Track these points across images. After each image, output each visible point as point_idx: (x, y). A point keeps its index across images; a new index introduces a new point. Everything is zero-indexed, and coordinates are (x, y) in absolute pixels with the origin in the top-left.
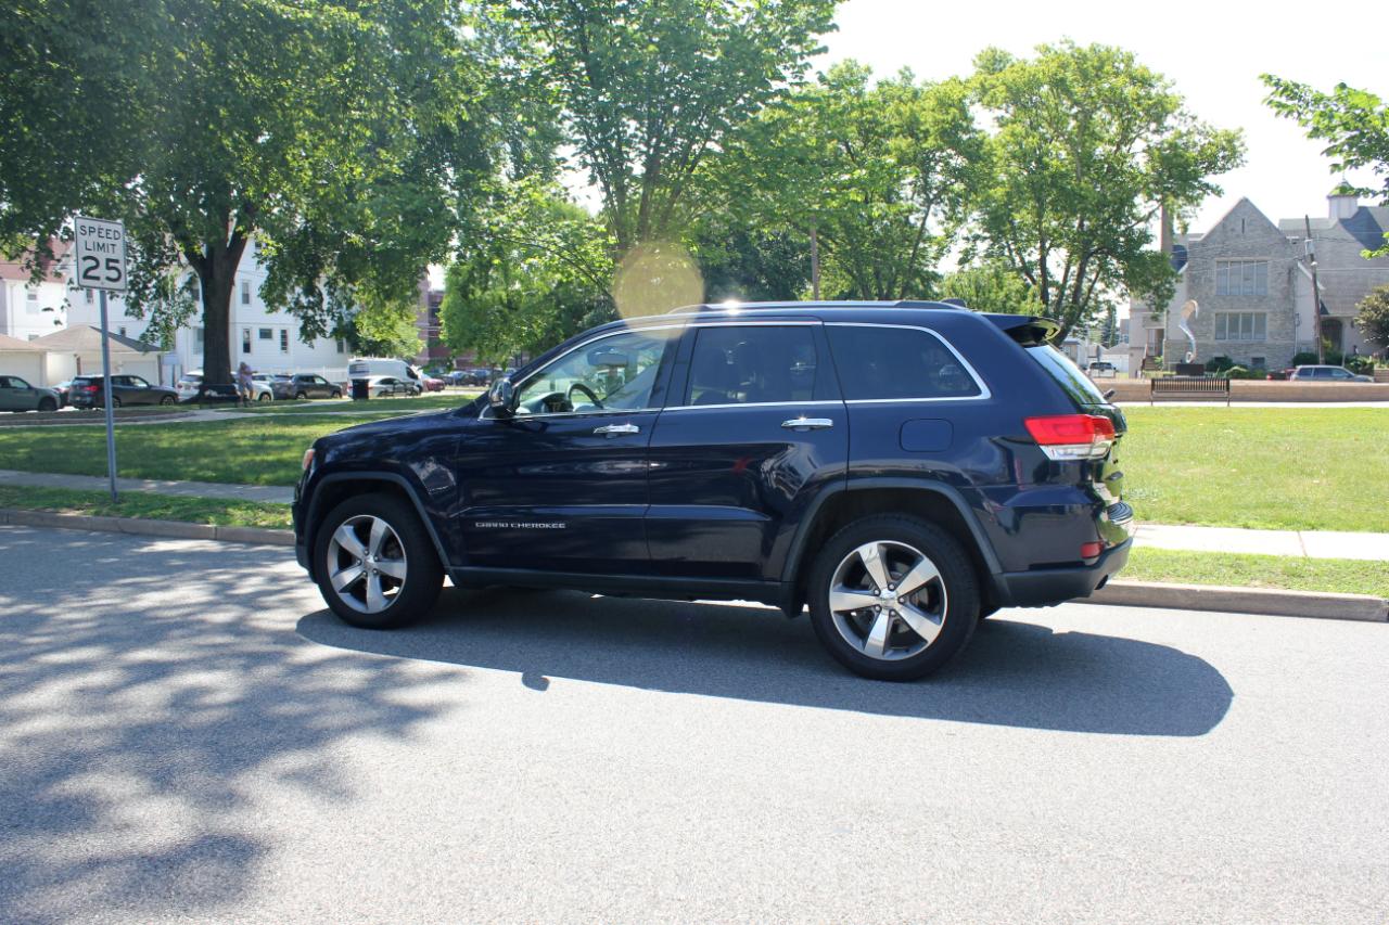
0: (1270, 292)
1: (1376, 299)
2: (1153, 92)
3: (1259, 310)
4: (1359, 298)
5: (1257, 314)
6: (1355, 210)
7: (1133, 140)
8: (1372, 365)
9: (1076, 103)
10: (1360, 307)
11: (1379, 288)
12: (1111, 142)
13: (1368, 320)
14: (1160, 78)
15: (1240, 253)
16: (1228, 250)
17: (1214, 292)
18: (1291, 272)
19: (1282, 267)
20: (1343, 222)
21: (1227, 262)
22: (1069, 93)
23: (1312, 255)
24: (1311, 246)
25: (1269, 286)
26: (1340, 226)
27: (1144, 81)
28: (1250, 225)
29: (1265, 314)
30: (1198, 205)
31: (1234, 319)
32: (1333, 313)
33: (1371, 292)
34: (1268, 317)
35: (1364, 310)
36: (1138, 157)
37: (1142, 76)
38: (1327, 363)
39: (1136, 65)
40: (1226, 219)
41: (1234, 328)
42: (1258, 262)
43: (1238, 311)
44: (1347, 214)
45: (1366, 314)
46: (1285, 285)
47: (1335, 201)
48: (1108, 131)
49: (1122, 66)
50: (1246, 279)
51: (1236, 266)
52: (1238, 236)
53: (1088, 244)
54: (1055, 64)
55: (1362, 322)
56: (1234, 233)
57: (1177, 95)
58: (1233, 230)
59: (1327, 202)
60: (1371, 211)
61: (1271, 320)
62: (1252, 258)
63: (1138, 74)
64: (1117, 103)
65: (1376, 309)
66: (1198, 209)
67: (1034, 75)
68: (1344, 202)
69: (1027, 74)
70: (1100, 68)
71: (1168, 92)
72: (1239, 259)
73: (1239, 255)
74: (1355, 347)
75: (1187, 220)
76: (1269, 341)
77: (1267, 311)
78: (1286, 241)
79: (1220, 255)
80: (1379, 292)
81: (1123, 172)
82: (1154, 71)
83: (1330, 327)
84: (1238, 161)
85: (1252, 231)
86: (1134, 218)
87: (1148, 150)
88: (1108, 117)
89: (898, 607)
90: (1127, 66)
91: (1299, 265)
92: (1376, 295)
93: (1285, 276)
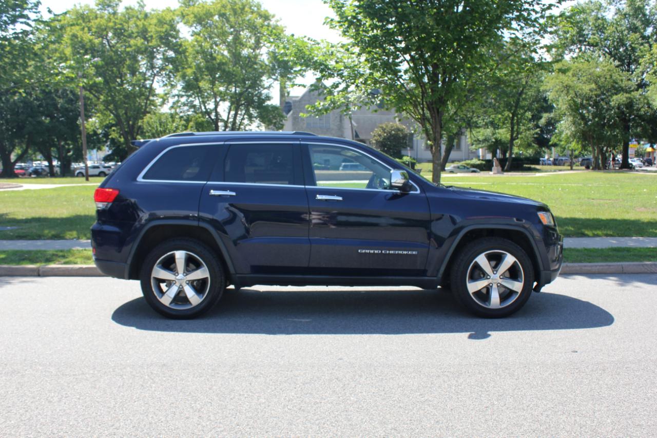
0: (331, 126)
2: (271, 23)
4: (372, 130)
7: (261, 47)
9: (231, 27)
10: (373, 134)
11: (380, 125)
12: (250, 47)
13: (376, 140)
14: (273, 16)
17: (305, 125)
18: (341, 117)
22: (228, 21)
25: (330, 123)
27: (266, 17)
33: (377, 127)
35: (375, 136)
36: (264, 55)
37: (265, 15)
39: (262, 9)
45: (376, 138)
46: (338, 123)
48: (249, 42)
49: (255, 9)
52: (316, 98)
53: (240, 100)
54: (219, 5)
55: (374, 142)
56: (314, 96)
57: (283, 26)
63: (262, 13)
64: (253, 28)
65: (380, 135)
67: (209, 10)
69: (205, 10)
70: (243, 9)
71: (279, 24)
80: (382, 127)
81: (256, 63)
82: (271, 12)
86: (262, 87)
87: (268, 53)
88: (249, 35)
90: (258, 9)
92: (381, 129)
93: (338, 118)
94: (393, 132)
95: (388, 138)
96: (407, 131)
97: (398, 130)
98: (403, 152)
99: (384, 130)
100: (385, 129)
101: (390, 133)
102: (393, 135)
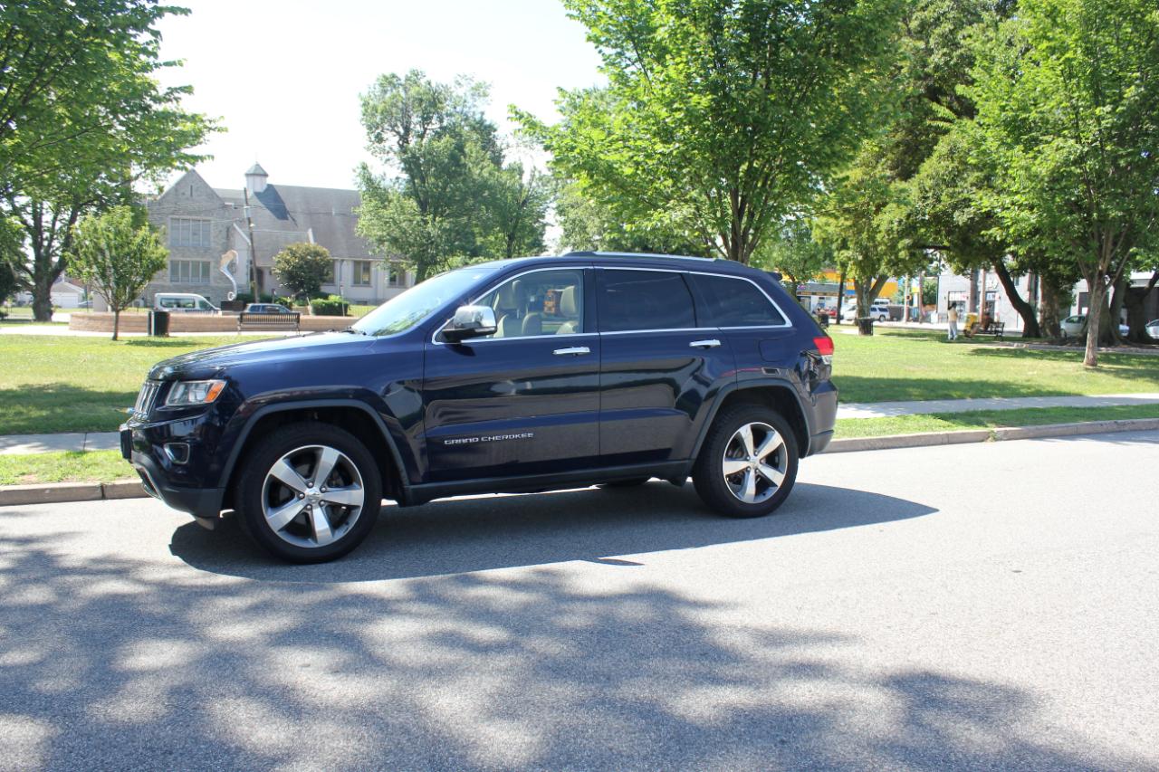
0: (213, 245)
1: (288, 255)
3: (205, 260)
4: (275, 253)
5: (203, 263)
6: (265, 187)
8: (291, 304)
10: (276, 260)
11: (289, 246)
13: (283, 270)
15: (190, 213)
16: (180, 209)
17: (169, 243)
18: (229, 232)
19: (222, 226)
20: (257, 194)
21: (178, 219)
23: (249, 219)
24: (249, 211)
25: (212, 239)
26: (255, 197)
28: (197, 190)
29: (209, 263)
30: (169, 171)
31: (185, 265)
32: (259, 264)
33: (283, 249)
34: (212, 265)
35: (279, 262)
38: (261, 302)
40: (178, 184)
41: (185, 274)
42: (204, 221)
43: (188, 259)
44: (261, 189)
45: (281, 266)
46: (224, 241)
47: (251, 178)
50: (194, 234)
51: (186, 224)
52: (187, 199)
55: (278, 271)
56: (185, 197)
58: (183, 194)
59: (245, 178)
60: (277, 190)
61: (214, 267)
62: (199, 218)
65: (288, 262)
66: (169, 174)
68: (258, 179)
72: (188, 217)
73: (188, 214)
74: (273, 290)
75: (162, 184)
76: (213, 283)
77: (211, 260)
78: (225, 207)
79: (173, 214)
80: (289, 249)
83: (257, 274)
84: (202, 139)
85: (199, 196)
89: (760, 467)
91: (235, 225)
92: (287, 251)
93: (224, 234)
94: (309, 257)
95: (301, 267)
96: (330, 257)
97: (317, 254)
98: (324, 289)
99: (293, 254)
100: (296, 252)
101: (302, 258)
102: (307, 263)
